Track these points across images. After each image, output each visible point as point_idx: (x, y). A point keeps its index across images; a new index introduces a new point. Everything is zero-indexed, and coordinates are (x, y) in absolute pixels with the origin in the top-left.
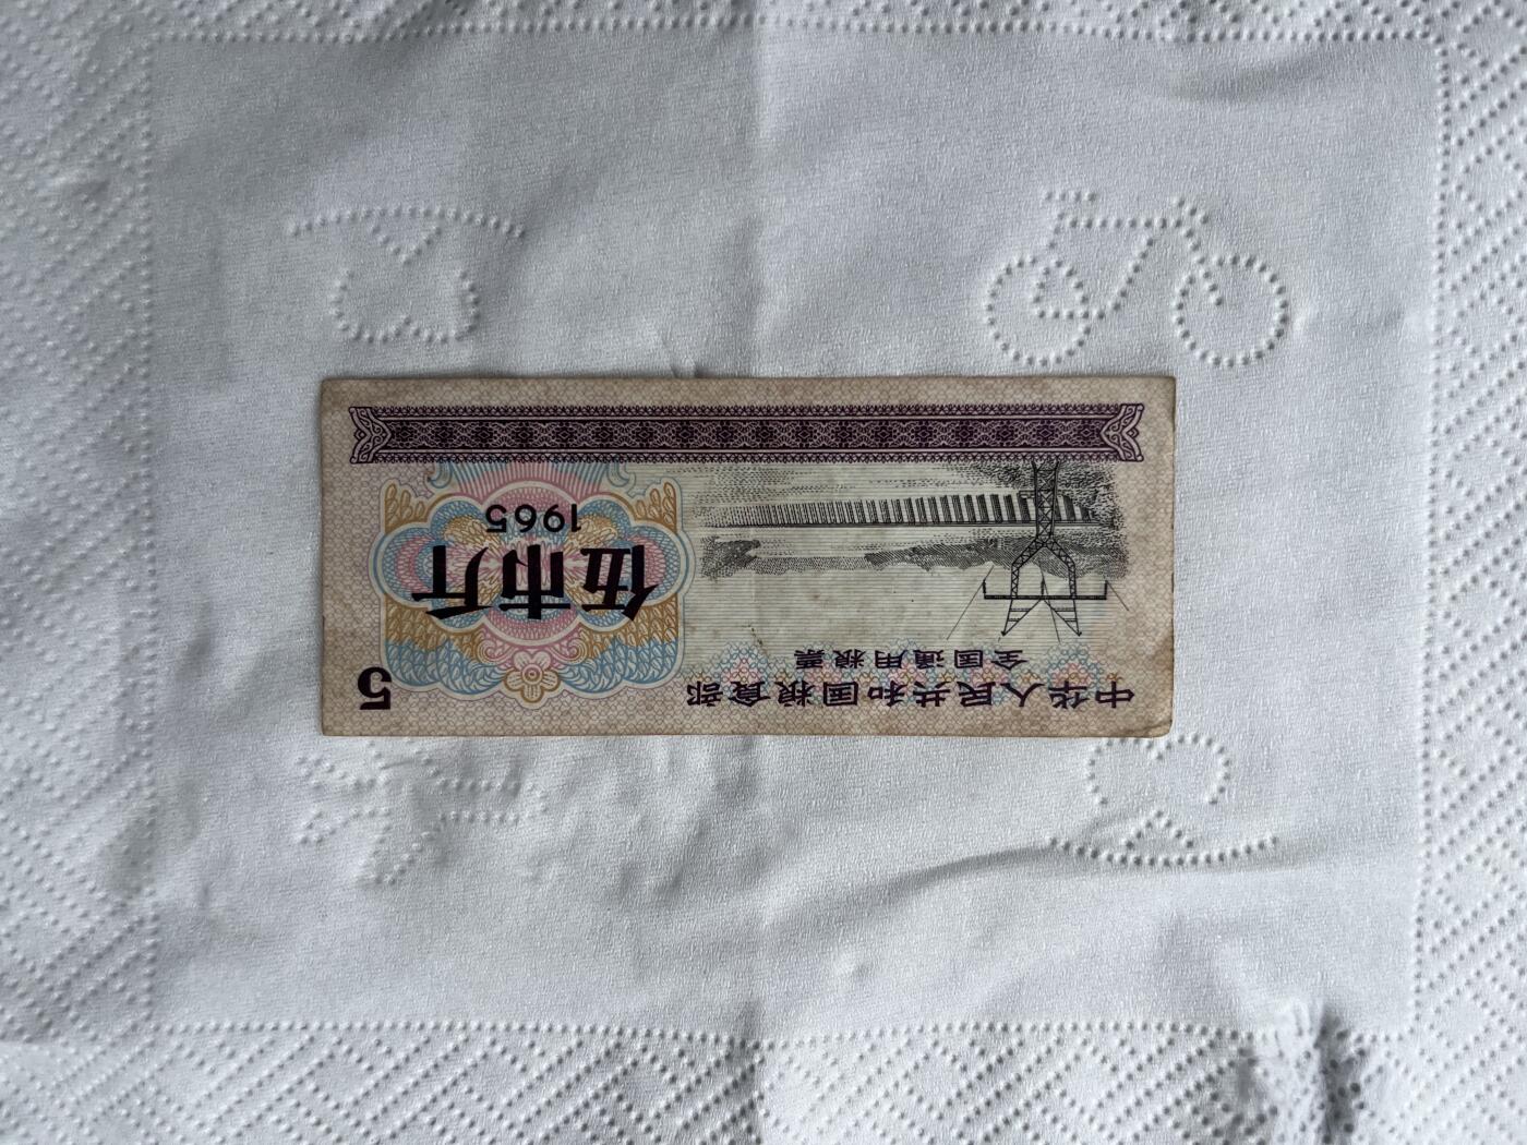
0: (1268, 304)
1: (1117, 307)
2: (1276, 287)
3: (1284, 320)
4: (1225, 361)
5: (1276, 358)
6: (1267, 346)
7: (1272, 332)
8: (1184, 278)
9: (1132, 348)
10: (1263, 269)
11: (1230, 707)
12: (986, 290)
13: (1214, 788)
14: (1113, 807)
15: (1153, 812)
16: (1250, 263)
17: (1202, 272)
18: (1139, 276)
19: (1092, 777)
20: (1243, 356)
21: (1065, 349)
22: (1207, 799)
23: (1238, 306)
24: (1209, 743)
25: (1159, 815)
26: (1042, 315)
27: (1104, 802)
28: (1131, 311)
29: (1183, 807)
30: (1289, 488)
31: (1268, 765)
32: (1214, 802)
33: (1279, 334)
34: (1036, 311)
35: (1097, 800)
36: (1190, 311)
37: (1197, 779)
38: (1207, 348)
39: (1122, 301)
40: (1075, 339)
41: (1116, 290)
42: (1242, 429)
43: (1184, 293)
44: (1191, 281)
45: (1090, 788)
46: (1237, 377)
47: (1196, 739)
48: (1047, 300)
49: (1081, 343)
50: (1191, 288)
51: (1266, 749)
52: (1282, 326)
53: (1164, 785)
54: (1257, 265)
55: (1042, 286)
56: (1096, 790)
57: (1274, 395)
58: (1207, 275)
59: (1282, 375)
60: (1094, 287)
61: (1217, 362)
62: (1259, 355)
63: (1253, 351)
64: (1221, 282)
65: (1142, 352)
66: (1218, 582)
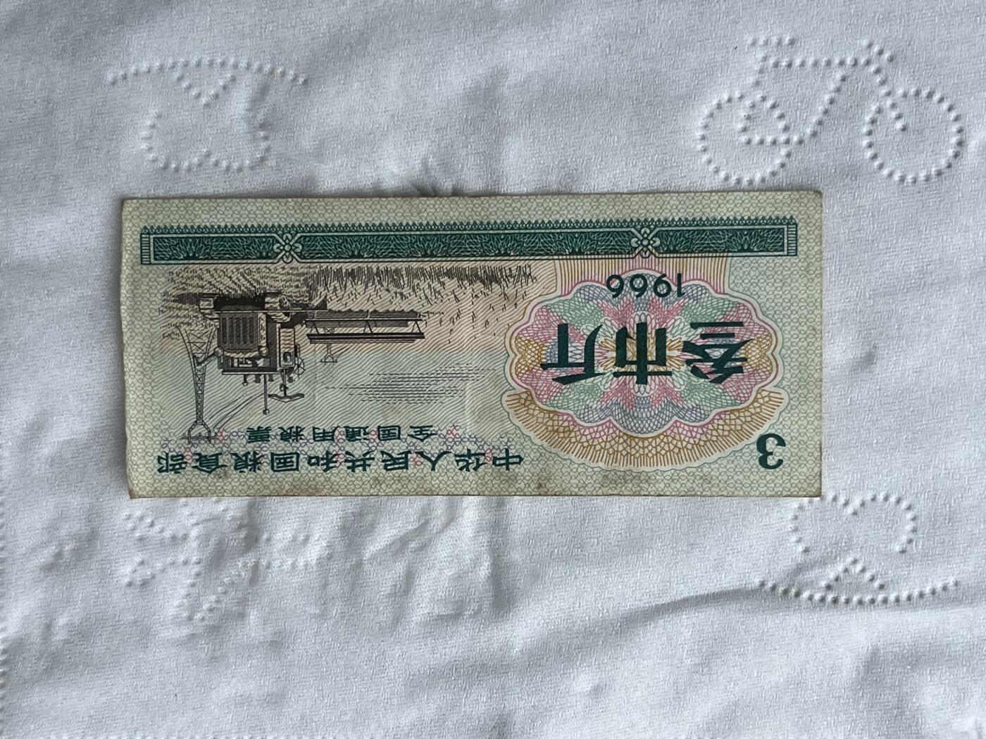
0: (946, 129)
1: (814, 134)
2: (953, 115)
3: (960, 143)
4: (909, 178)
5: (954, 175)
6: (946, 165)
7: (951, 152)
8: (874, 108)
9: (827, 168)
10: (941, 100)
11: (915, 471)
12: (700, 122)
13: (904, 538)
14: (815, 555)
15: (849, 559)
16: (930, 95)
17: (889, 102)
18: (833, 108)
19: (796, 530)
20: (925, 173)
21: (769, 170)
22: (897, 548)
23: (920, 132)
24: (899, 501)
25: (855, 562)
26: (749, 142)
27: (806, 551)
28: (826, 137)
29: (875, 555)
30: (965, 285)
31: (950, 519)
32: (903, 552)
33: (956, 155)
34: (744, 138)
35: (800, 548)
36: (879, 137)
37: (887, 531)
38: (893, 168)
39: (818, 128)
40: (778, 161)
41: (814, 119)
42: (923, 236)
43: (873, 122)
44: (879, 111)
45: (794, 538)
46: (919, 192)
47: (886, 498)
48: (754, 129)
49: (783, 165)
50: (880, 117)
51: (948, 506)
52: (958, 149)
53: (858, 537)
54: (937, 97)
55: (749, 118)
56: (799, 541)
57: (952, 207)
58: (893, 106)
59: (959, 190)
60: (794, 117)
61: (902, 179)
62: (939, 173)
63: (934, 169)
64: (906, 112)
65: (835, 172)
66: (903, 366)
